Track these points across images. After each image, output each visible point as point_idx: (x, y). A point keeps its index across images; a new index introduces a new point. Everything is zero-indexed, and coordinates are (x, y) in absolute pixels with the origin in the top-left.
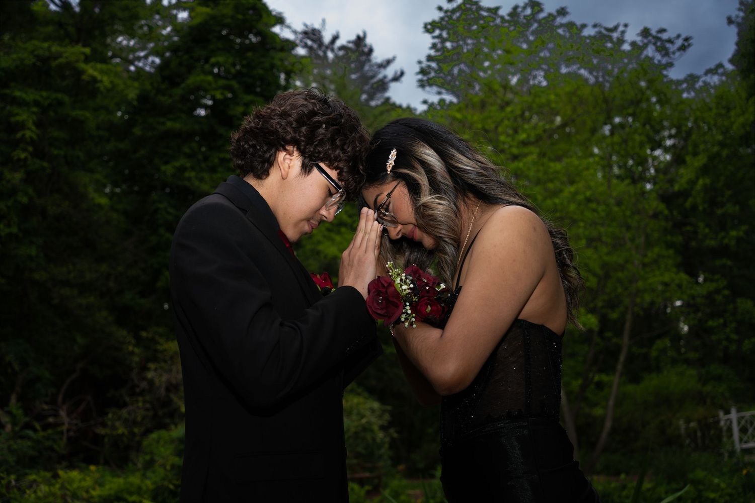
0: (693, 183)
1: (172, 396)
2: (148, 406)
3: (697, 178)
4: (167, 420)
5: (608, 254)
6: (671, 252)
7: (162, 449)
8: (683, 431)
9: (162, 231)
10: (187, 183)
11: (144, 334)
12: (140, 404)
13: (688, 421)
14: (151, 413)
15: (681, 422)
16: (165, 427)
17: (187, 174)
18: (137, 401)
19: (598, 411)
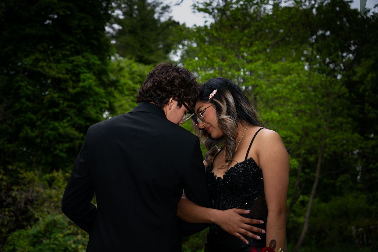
0: (364, 76)
1: (29, 207)
2: (12, 214)
3: (368, 73)
4: (25, 223)
5: (307, 121)
6: (350, 119)
7: (21, 242)
8: (354, 233)
9: (23, 100)
10: (40, 70)
11: (10, 167)
12: (7, 213)
13: (357, 227)
14: (14, 219)
15: (353, 228)
16: (23, 227)
17: (40, 64)
18: (5, 211)
19: (301, 220)
